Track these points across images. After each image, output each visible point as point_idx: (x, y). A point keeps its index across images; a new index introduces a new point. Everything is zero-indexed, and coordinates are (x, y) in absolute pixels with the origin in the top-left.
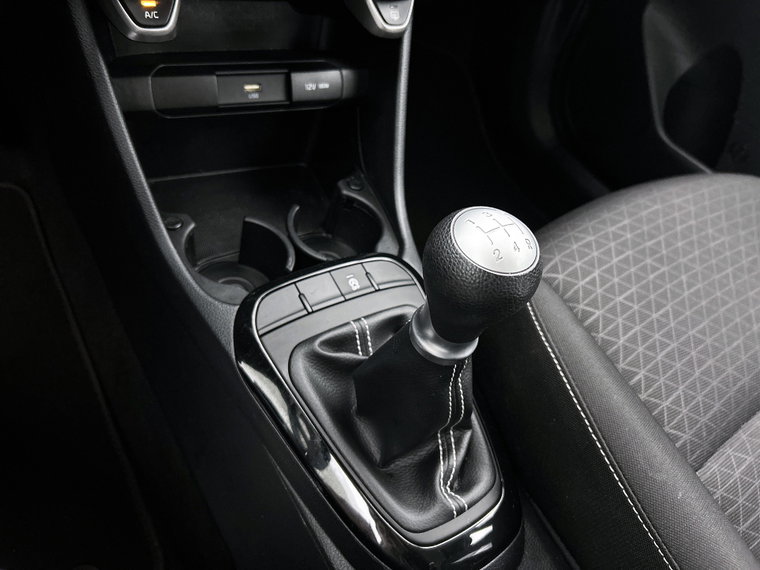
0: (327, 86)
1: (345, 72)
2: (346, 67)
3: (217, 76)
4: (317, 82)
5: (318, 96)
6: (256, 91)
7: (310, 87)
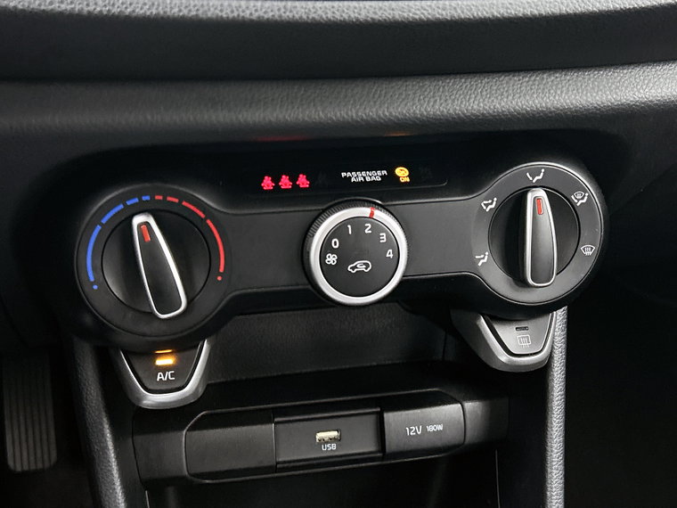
0: (440, 427)
1: (469, 405)
2: (471, 399)
3: (276, 423)
4: (424, 423)
5: (425, 444)
6: (332, 440)
7: (414, 431)
